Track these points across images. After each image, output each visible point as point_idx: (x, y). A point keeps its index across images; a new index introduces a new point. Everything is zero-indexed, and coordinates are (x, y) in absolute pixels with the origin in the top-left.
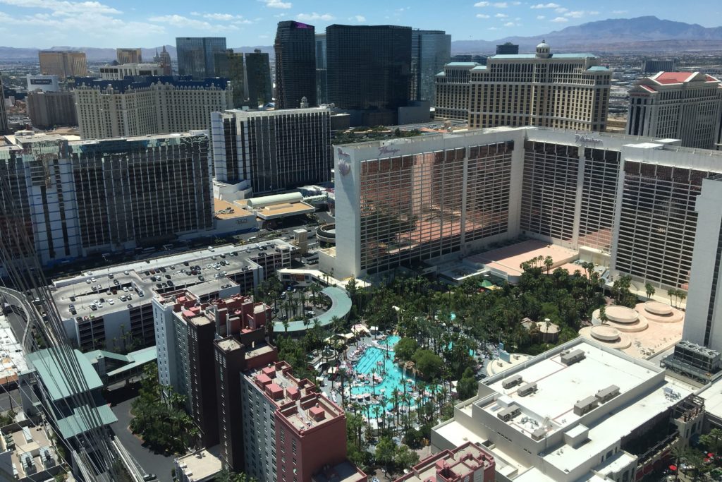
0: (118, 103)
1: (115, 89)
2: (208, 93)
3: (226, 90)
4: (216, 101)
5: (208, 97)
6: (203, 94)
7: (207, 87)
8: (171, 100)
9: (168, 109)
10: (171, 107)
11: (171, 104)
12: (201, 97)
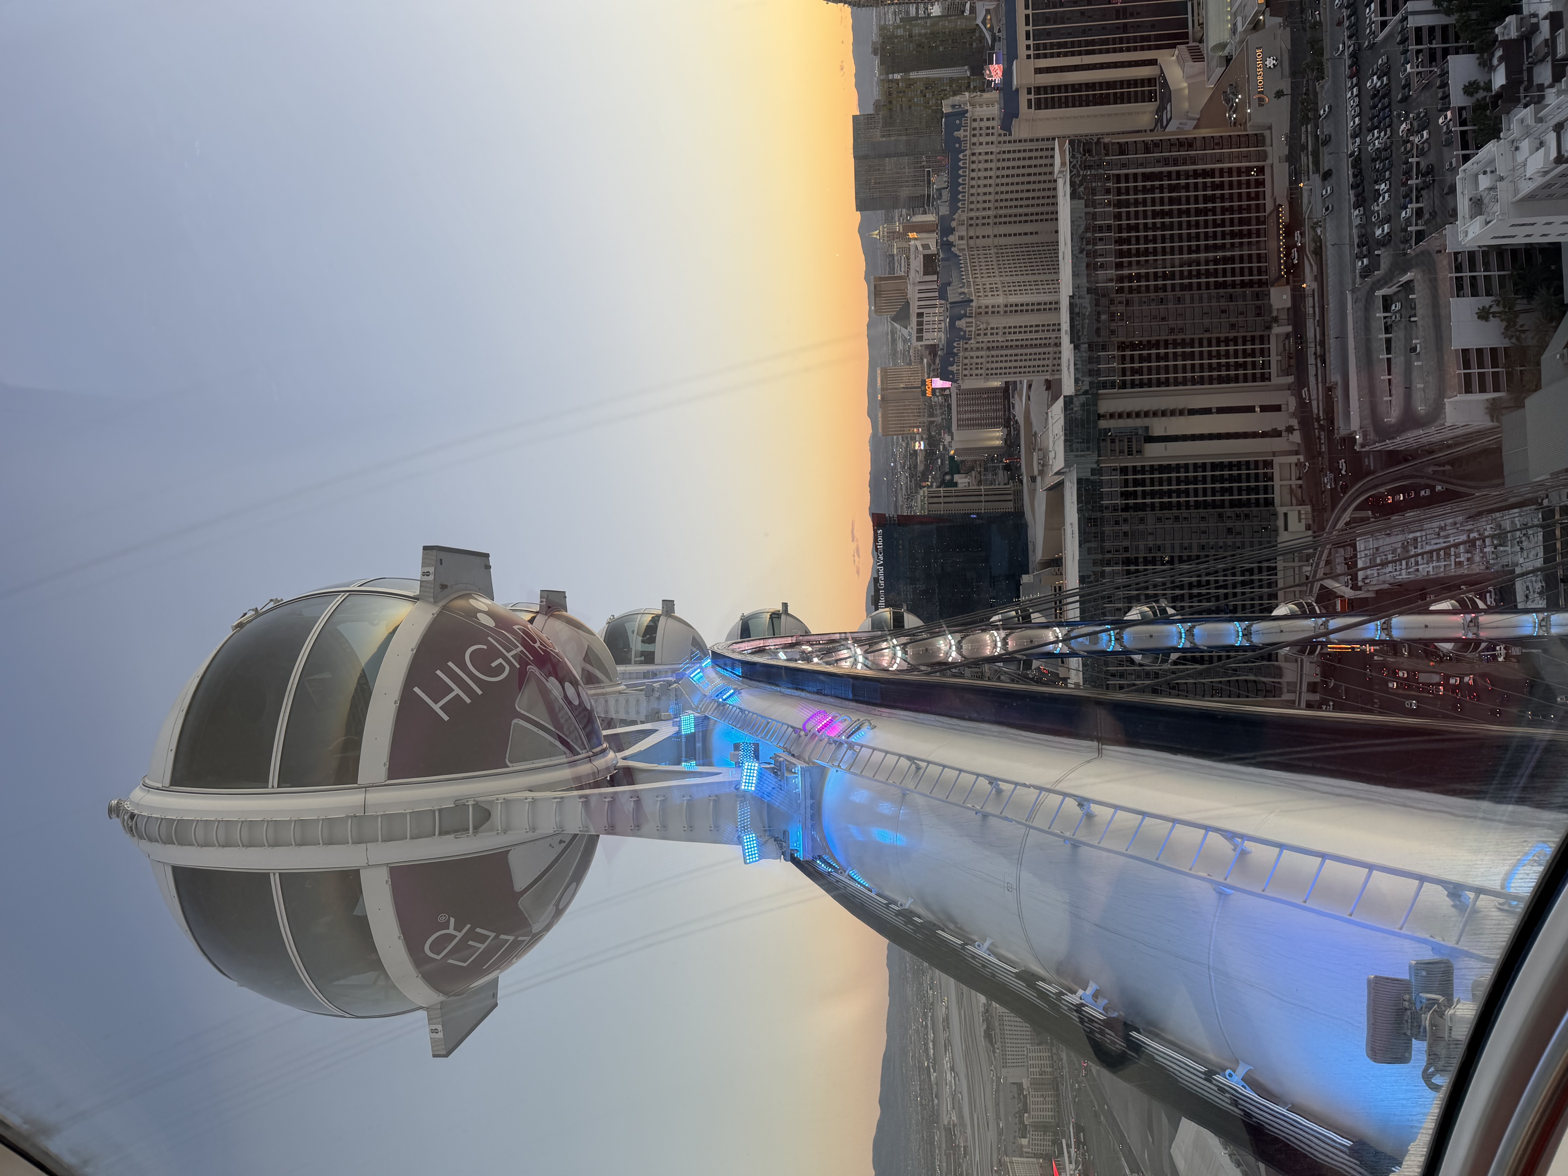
0: (990, 310)
1: (965, 316)
2: (974, 144)
3: (969, 107)
4: (988, 128)
5: (981, 144)
6: (974, 154)
7: (960, 146)
8: (984, 218)
9: (1000, 223)
10: (996, 217)
11: (992, 218)
12: (981, 158)
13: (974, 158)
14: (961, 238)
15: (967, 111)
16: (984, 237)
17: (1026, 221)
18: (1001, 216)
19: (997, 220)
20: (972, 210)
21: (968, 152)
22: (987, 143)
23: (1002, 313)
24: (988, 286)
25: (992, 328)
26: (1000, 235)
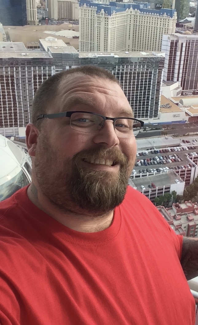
0: (106, 22)
2: (161, 19)
3: (173, 18)
4: (165, 24)
5: (161, 22)
6: (158, 19)
7: (161, 14)
8: (137, 21)
9: (134, 27)
10: (136, 25)
11: (136, 24)
12: (156, 21)
13: (157, 19)
14: (131, 12)
15: (172, 18)
16: (130, 20)
17: (133, 36)
18: (136, 27)
19: (135, 25)
20: (140, 17)
21: (159, 17)
22: (161, 24)
23: (105, 27)
24: (114, 22)
25: (100, 23)
26: (130, 26)
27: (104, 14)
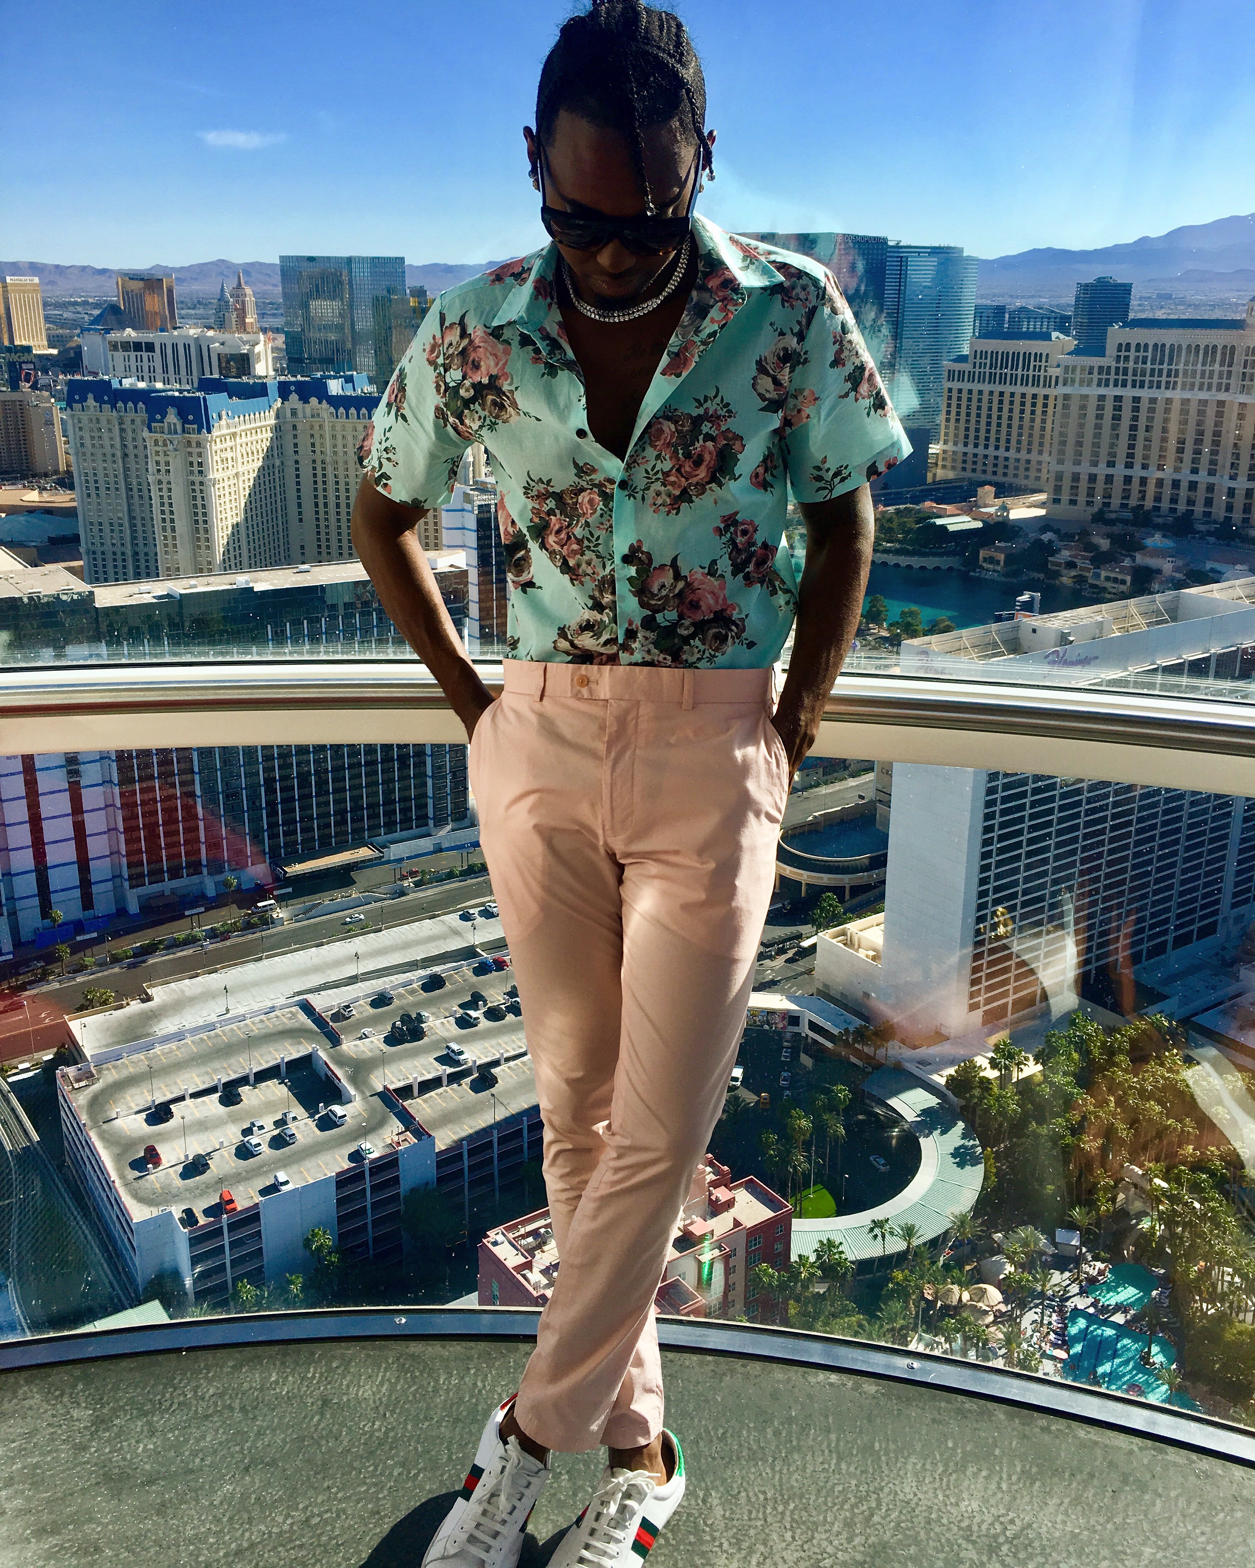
0: (195, 460)
1: (185, 421)
8: (322, 445)
9: (314, 469)
10: (323, 462)
11: (322, 457)
14: (294, 413)
16: (296, 445)
17: (317, 505)
18: (324, 469)
19: (318, 464)
20: (333, 428)
23: (191, 478)
24: (229, 455)
25: (167, 464)
26: (297, 470)
27: (179, 429)
